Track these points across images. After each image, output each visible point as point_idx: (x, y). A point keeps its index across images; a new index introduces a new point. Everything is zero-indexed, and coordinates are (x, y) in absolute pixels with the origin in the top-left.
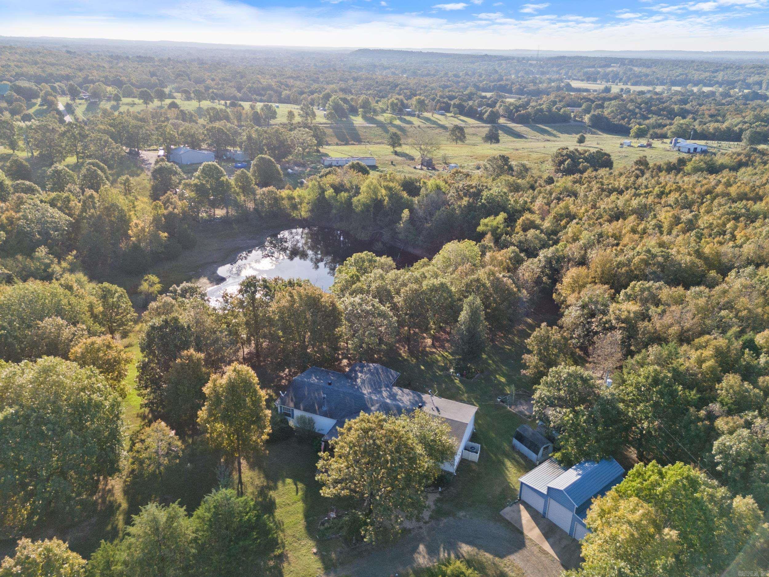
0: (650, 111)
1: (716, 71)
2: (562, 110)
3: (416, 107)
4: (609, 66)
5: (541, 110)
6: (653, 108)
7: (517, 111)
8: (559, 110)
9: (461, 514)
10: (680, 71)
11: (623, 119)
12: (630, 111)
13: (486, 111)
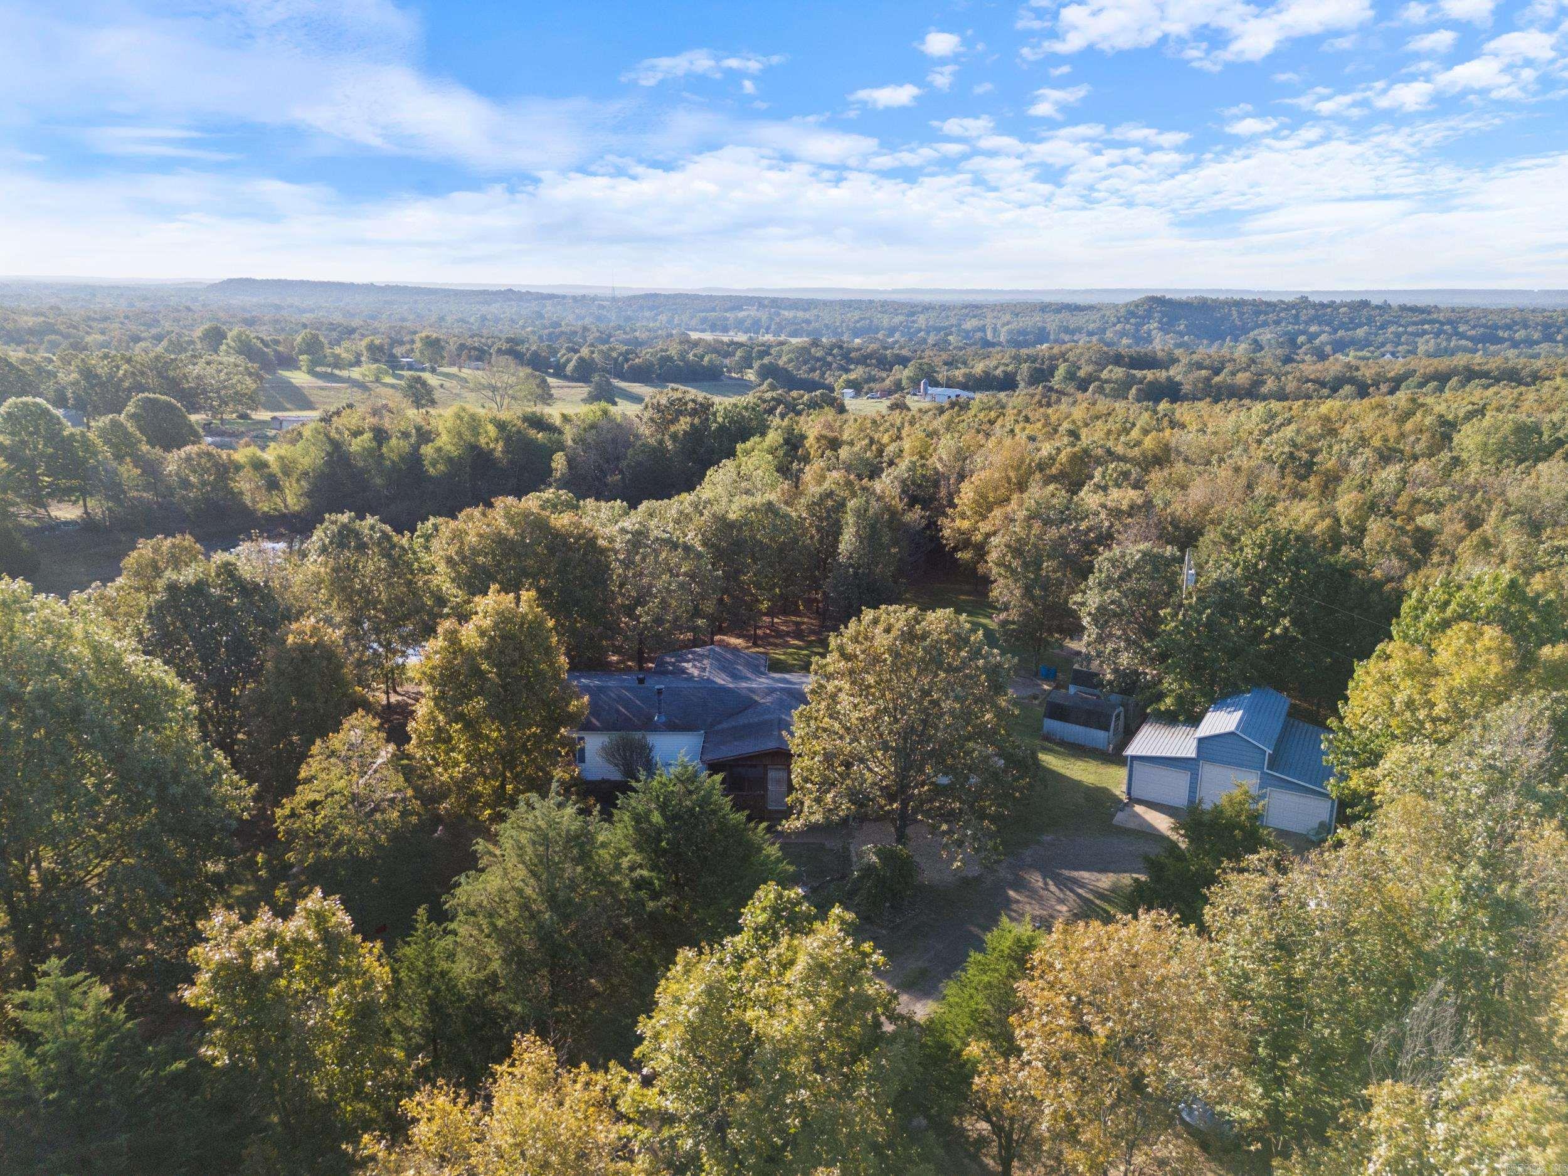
0: (850, 361)
1: (913, 314)
2: (706, 359)
3: (422, 353)
4: (740, 308)
5: (669, 358)
6: (853, 355)
7: (627, 360)
8: (702, 357)
9: (1047, 838)
10: (857, 315)
11: (813, 370)
12: (818, 359)
13: (569, 361)
